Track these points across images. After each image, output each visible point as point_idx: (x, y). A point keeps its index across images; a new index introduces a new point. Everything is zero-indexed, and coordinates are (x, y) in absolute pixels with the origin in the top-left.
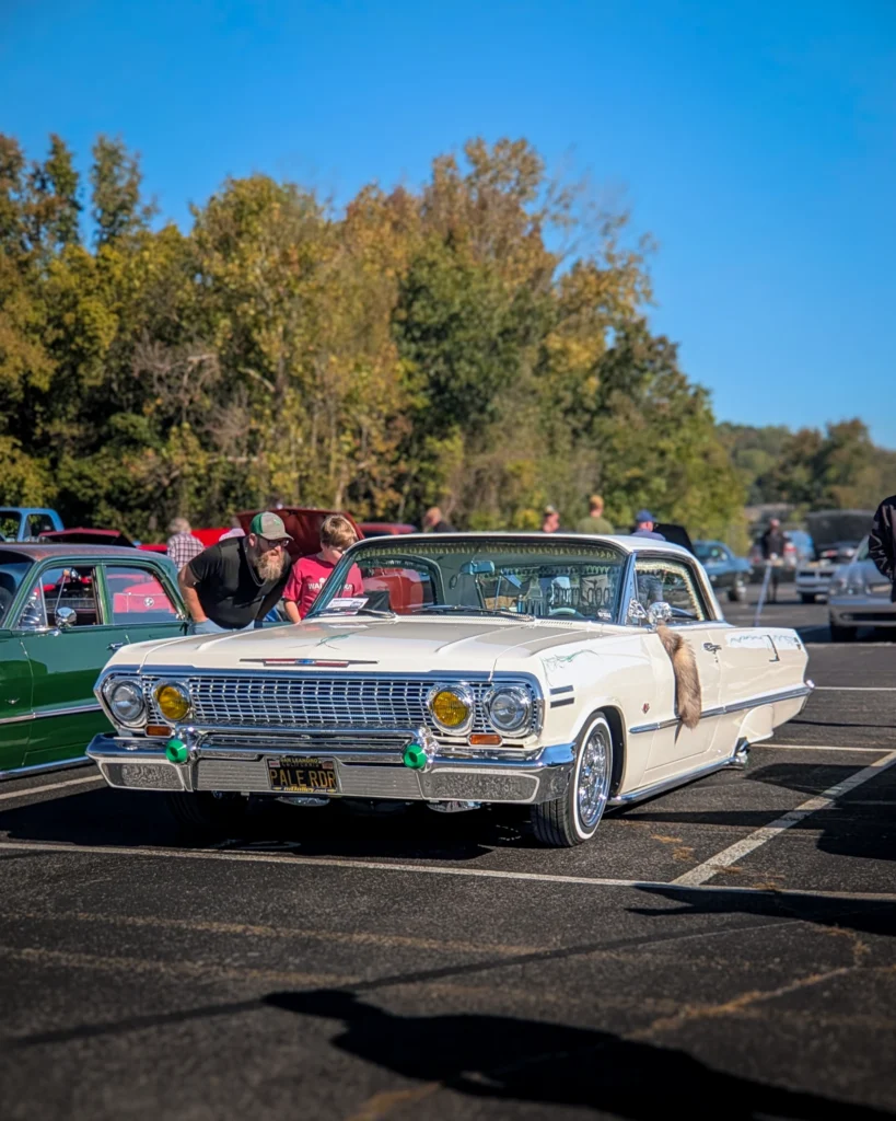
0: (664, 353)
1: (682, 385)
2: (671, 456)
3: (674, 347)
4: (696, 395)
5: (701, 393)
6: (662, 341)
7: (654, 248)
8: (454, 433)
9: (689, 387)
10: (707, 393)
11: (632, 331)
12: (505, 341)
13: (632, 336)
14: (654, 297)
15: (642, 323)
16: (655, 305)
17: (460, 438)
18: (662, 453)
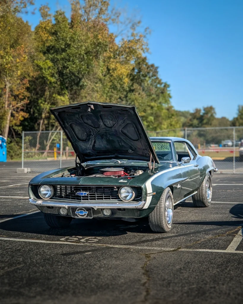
0: (153, 70)
1: (160, 83)
2: (155, 109)
3: (157, 68)
4: (165, 86)
5: (166, 86)
6: (152, 66)
7: (150, 33)
8: (65, 93)
9: (162, 83)
10: (169, 86)
11: (141, 61)
12: (87, 56)
13: (141, 63)
14: (150, 51)
15: (145, 58)
16: (150, 53)
17: (67, 95)
18: (152, 108)
